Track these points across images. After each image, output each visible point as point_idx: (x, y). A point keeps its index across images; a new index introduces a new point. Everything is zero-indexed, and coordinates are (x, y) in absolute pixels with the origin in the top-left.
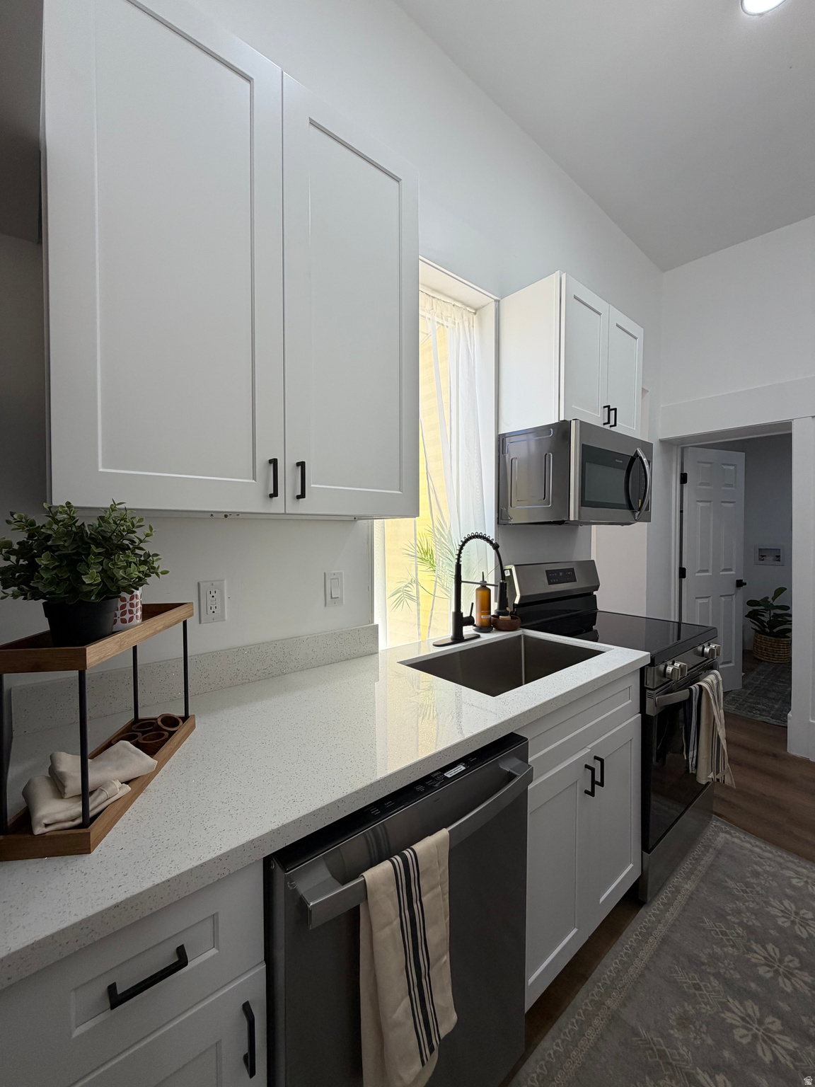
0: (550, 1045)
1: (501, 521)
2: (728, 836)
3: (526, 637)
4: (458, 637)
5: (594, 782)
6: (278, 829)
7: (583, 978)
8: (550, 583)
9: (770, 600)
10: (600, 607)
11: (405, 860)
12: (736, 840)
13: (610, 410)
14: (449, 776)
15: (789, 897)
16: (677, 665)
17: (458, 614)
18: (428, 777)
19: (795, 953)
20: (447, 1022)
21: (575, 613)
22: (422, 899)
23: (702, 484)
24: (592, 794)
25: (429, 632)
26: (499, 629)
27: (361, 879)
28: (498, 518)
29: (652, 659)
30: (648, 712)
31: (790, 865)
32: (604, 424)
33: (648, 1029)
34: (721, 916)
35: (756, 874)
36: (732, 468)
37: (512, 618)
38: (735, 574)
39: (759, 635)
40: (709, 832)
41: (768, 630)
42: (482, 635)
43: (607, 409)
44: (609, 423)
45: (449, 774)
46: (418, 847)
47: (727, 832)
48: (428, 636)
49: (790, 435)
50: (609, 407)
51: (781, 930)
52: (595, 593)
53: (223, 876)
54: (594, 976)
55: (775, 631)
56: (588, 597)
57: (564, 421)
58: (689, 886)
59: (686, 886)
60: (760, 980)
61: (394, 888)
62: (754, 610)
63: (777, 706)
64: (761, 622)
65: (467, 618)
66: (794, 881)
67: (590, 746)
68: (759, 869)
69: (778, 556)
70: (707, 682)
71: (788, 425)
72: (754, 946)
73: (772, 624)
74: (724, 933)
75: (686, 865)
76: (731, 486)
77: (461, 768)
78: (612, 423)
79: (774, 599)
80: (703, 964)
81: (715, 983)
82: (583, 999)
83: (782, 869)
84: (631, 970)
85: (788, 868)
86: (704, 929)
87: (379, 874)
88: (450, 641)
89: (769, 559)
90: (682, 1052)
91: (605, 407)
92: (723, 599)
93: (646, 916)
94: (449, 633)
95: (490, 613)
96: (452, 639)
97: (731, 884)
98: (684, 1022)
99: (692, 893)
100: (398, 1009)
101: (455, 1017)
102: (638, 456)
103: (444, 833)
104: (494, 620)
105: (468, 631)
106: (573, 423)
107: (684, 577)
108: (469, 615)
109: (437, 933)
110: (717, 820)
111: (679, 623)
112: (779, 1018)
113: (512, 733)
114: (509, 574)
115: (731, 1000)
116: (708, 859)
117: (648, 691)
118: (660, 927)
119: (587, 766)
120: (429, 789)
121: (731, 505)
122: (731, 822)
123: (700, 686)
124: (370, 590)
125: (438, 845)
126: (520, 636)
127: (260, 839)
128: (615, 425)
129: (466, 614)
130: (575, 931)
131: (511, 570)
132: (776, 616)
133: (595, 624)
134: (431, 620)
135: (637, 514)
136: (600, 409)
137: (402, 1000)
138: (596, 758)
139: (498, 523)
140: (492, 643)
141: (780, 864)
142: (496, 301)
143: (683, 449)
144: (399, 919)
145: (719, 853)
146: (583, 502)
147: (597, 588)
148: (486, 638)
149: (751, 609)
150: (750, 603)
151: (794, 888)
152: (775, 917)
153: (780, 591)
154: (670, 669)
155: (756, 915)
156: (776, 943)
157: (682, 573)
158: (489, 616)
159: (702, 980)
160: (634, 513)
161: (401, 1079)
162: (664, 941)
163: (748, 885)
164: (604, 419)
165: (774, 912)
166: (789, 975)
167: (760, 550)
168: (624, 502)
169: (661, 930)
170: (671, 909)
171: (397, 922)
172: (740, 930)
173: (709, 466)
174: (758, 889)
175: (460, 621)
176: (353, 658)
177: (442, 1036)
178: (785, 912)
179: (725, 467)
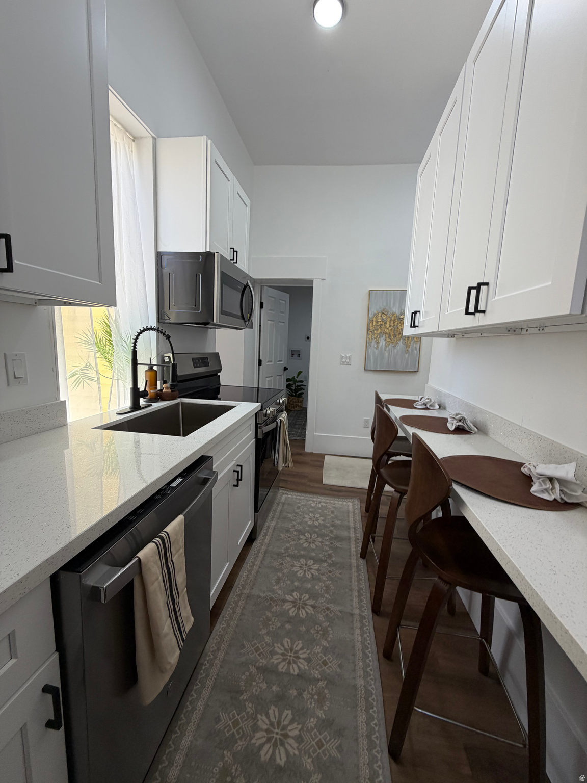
0: (219, 627)
1: (160, 321)
2: (286, 496)
3: (183, 404)
4: (136, 406)
5: (238, 480)
6: (66, 546)
7: (231, 587)
8: (195, 367)
9: (296, 378)
10: (222, 383)
11: (162, 538)
12: (290, 496)
13: (234, 251)
14: (174, 486)
15: (311, 512)
16: (271, 409)
17: (135, 389)
18: (160, 490)
19: (315, 532)
20: (188, 623)
21: (205, 388)
22: (173, 559)
23: (270, 310)
24: (237, 486)
25: (109, 406)
26: (164, 400)
27: (136, 559)
28: (158, 318)
29: (262, 407)
30: (258, 437)
31: (310, 499)
32: (231, 260)
33: (264, 593)
34: (288, 531)
35: (299, 508)
36: (284, 302)
37: (172, 391)
38: (283, 363)
39: (291, 397)
40: (279, 496)
41: (294, 394)
42: (153, 404)
43: (232, 250)
44: (233, 260)
45: (174, 485)
46: (167, 529)
47: (286, 494)
48: (109, 409)
49: (312, 287)
50: (233, 249)
51: (309, 526)
52: (219, 374)
53: (25, 594)
54: (236, 583)
55: (297, 393)
56: (214, 376)
57: (210, 252)
58: (273, 524)
59: (272, 524)
60: (304, 549)
61: (158, 557)
62: (289, 384)
63: (299, 431)
64: (291, 390)
65: (143, 391)
66: (312, 505)
67: (235, 459)
68: (300, 505)
69: (299, 355)
70: (282, 417)
71: (311, 281)
72: (301, 537)
73: (296, 391)
74: (289, 537)
75: (271, 515)
76: (283, 313)
77: (180, 480)
78: (235, 261)
79: (297, 377)
80: (283, 553)
81: (288, 559)
82: (232, 597)
83: (308, 501)
84: (253, 572)
85: (310, 500)
86: (281, 539)
87: (148, 552)
88: (129, 410)
89: (296, 356)
90: (279, 593)
91: (231, 248)
92: (278, 377)
93: (256, 544)
94: (127, 404)
95: (157, 388)
96: (130, 408)
97: (290, 515)
98: (278, 581)
99: (275, 526)
100: (165, 626)
101: (192, 619)
102: (248, 285)
103: (181, 517)
104: (160, 393)
105: (142, 402)
106: (216, 254)
107: (261, 365)
108: (143, 390)
109: (181, 578)
110: (282, 490)
111: (258, 388)
112: (312, 559)
113: (202, 456)
114: (168, 360)
115: (295, 562)
116: (280, 508)
117: (259, 425)
118: (263, 547)
119: (234, 471)
120: (164, 496)
121: (283, 324)
122: (287, 488)
123: (280, 420)
124: (55, 370)
125: (180, 524)
126: (178, 403)
127: (53, 557)
128: (236, 262)
129: (142, 389)
130: (228, 564)
131: (169, 357)
132: (298, 386)
133: (219, 394)
134: (110, 396)
135: (247, 323)
136: (229, 250)
137: (167, 620)
138: (238, 466)
139: (158, 322)
140: (161, 409)
141: (307, 500)
142: (153, 137)
143: (261, 286)
144: (161, 575)
145: (284, 504)
146: (222, 312)
147: (220, 371)
148: (157, 406)
149: (288, 383)
150: (288, 380)
151: (312, 507)
152: (307, 522)
153: (300, 373)
154: (268, 412)
155: (300, 524)
156: (308, 532)
157: (260, 363)
158: (156, 391)
159: (283, 560)
160: (245, 321)
161: (170, 663)
162: (266, 552)
163: (296, 513)
164: (230, 256)
165: (307, 520)
166: (314, 542)
167: (292, 351)
168: (240, 314)
169: (264, 548)
170: (267, 537)
171: (161, 578)
172: (295, 533)
173: (273, 299)
174: (300, 513)
175: (136, 394)
176: (43, 431)
177: (187, 632)
178: (310, 519)
179: (281, 301)
